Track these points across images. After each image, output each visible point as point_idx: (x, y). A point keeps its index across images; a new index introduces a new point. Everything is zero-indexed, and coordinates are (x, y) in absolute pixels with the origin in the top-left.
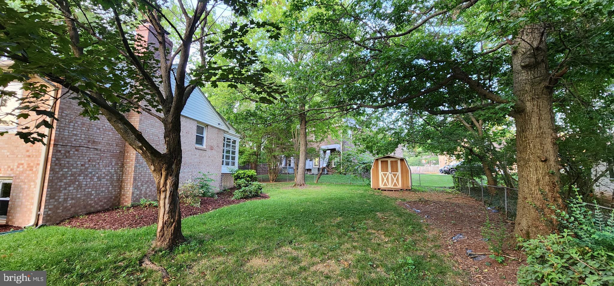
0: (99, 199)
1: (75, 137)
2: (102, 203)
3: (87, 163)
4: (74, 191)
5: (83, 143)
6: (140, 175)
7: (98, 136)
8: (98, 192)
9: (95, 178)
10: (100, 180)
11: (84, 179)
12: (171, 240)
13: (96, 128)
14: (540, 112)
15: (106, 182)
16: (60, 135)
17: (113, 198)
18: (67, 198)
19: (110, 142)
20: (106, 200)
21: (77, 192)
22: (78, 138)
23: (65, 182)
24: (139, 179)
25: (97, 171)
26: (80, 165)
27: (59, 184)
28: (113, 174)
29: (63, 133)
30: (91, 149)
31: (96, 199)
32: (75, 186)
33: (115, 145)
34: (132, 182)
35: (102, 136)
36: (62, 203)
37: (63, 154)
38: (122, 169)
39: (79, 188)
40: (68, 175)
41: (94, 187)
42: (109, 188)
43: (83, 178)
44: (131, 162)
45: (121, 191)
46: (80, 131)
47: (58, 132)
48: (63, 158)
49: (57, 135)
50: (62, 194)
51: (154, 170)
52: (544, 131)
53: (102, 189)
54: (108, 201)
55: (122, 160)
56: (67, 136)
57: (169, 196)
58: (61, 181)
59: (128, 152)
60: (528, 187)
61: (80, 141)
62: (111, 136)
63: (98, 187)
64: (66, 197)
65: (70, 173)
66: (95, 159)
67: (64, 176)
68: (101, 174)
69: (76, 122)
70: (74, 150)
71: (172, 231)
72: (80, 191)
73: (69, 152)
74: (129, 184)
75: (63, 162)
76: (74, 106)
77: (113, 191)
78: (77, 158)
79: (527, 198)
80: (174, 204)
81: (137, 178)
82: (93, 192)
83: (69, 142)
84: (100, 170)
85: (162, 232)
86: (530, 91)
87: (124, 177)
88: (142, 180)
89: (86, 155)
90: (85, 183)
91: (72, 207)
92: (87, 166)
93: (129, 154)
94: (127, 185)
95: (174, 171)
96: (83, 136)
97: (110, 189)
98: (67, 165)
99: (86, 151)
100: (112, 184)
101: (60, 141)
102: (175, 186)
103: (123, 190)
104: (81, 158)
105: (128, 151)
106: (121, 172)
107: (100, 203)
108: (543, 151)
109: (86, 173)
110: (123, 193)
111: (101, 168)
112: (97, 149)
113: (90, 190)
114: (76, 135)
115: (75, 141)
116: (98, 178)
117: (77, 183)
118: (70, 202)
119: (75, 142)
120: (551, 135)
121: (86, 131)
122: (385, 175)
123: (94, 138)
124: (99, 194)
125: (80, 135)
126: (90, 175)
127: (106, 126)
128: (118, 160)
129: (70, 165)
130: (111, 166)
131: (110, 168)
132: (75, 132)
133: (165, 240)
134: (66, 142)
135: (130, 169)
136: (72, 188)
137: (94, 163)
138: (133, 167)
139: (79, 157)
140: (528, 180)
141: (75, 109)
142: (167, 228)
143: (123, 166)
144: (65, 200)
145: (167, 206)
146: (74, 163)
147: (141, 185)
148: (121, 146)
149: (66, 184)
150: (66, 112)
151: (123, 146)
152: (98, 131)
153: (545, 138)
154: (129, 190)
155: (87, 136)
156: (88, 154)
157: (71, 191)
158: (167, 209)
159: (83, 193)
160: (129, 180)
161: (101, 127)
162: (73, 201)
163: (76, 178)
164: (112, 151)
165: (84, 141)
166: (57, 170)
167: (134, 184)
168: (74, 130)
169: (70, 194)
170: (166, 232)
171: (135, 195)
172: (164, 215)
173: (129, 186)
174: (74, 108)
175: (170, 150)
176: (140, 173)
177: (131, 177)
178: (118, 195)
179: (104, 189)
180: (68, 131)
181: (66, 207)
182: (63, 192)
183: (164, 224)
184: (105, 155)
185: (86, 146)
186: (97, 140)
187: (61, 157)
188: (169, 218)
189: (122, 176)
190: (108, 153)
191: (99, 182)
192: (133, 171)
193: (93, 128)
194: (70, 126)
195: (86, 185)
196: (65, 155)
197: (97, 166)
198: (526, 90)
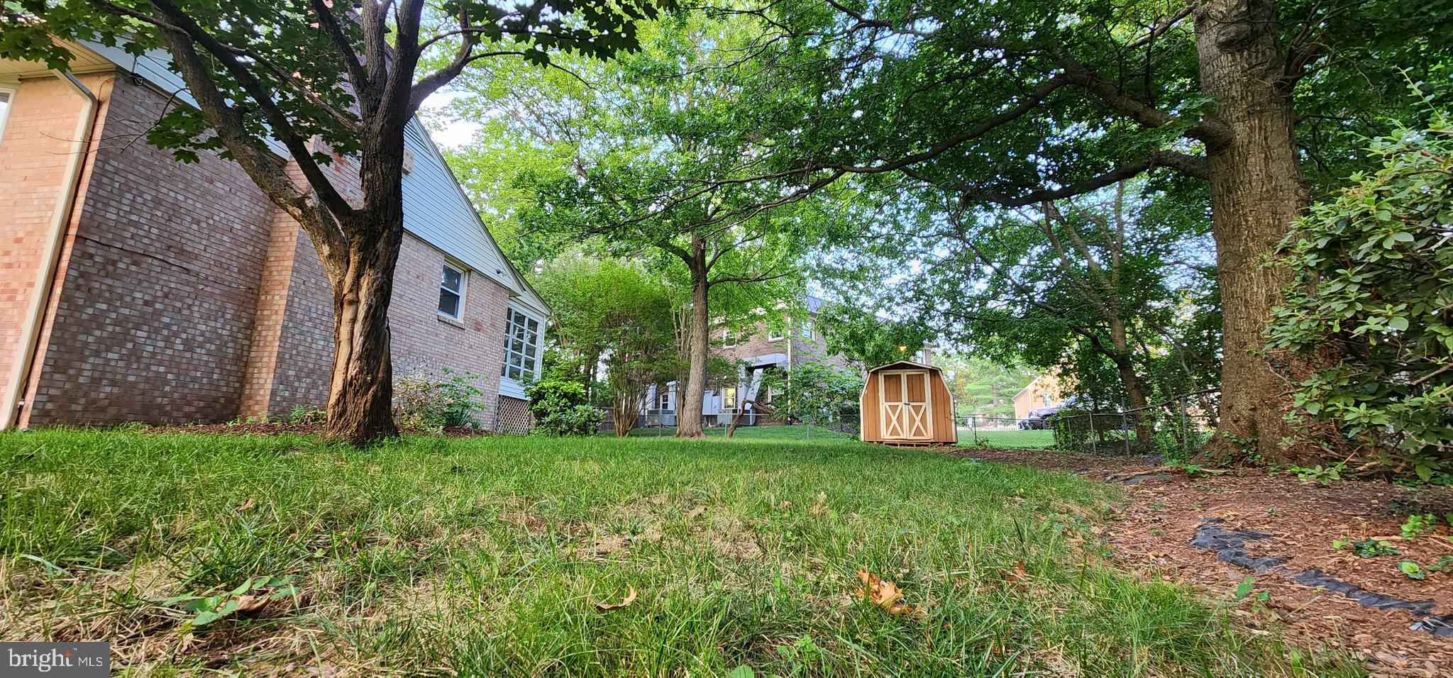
0: (184, 397)
1: (132, 229)
2: (193, 409)
3: (160, 300)
4: (121, 364)
5: (152, 249)
6: (294, 352)
7: (192, 238)
8: (182, 378)
9: (178, 341)
10: (191, 350)
11: (148, 338)
12: (362, 428)
13: (189, 219)
14: (1267, 143)
15: (205, 358)
16: (96, 217)
17: (222, 400)
18: (101, 379)
19: (224, 260)
20: (202, 404)
21: (128, 367)
22: (141, 233)
23: (97, 337)
24: (292, 362)
25: (185, 324)
26: (141, 302)
27: (82, 337)
28: (226, 343)
29: (102, 213)
30: (174, 268)
31: (176, 396)
32: (124, 351)
33: (236, 270)
34: (273, 364)
35: (204, 242)
36: (85, 388)
37: (98, 266)
38: (249, 332)
39: (133, 359)
40: (108, 321)
41: (173, 363)
42: (213, 373)
43: (145, 334)
44: (274, 317)
45: (242, 387)
46: (148, 216)
47: (90, 209)
48: (97, 274)
49: (88, 215)
50: (88, 367)
51: (330, 256)
52: (1279, 184)
53: (193, 374)
54: (209, 406)
55: (252, 311)
56: (112, 224)
57: (365, 318)
58: (89, 333)
59: (267, 293)
60: (1248, 318)
61: (146, 241)
62: (228, 245)
63: (184, 366)
64: (97, 375)
65: (114, 315)
66: (182, 293)
67: (98, 321)
68: (194, 336)
69: (141, 194)
70: (126, 260)
71: (368, 405)
72: (135, 366)
73: (114, 263)
74: (264, 370)
75: (97, 285)
76: (136, 153)
77: (222, 383)
78: (135, 282)
79: (1245, 344)
80: (377, 339)
81: (287, 356)
82: (170, 376)
83: (117, 237)
84: (191, 325)
85: (341, 405)
86: (1243, 98)
87: (253, 354)
88: (300, 364)
89: (158, 279)
90: (150, 349)
91: (110, 405)
92: (158, 306)
93: (269, 298)
94: (259, 373)
95: (381, 258)
96: (154, 231)
97: (215, 376)
98: (107, 294)
99: (159, 270)
100: (220, 364)
101: (93, 230)
102: (382, 295)
103: (248, 386)
104: (145, 284)
105: (267, 289)
106: (246, 338)
107: (187, 409)
108: (1279, 230)
109: (156, 324)
110: (247, 392)
111: (196, 321)
112: (188, 271)
113: (162, 369)
114: (136, 225)
115: (132, 238)
116: (185, 342)
117: (130, 345)
118: (108, 389)
119: (132, 243)
120: (1296, 193)
121: (163, 221)
122: (894, 408)
123: (183, 241)
124: (184, 385)
125: (146, 228)
126: (165, 332)
127: (216, 218)
128: (241, 308)
129: (114, 296)
130: (222, 320)
131: (219, 325)
132: (134, 218)
133: (347, 426)
134: (110, 236)
135: (271, 333)
136: (116, 356)
137: (178, 304)
138: (279, 327)
139: (140, 281)
140: (1246, 300)
141: (140, 162)
142: (355, 395)
143: (251, 325)
144: (95, 382)
145: (358, 341)
146: (125, 292)
147: (296, 376)
148: (252, 275)
149: (100, 340)
150: (116, 164)
151: (257, 277)
152: (195, 227)
153: (1282, 200)
154: (264, 382)
155: (166, 235)
156: (165, 278)
157: (113, 363)
158: (357, 349)
159: (144, 374)
160: (266, 359)
161: (203, 218)
162: (116, 390)
163: (127, 333)
164: (226, 283)
165: (157, 245)
166: (81, 302)
167: (279, 371)
168: (134, 211)
169: (108, 369)
170: (350, 407)
171: (278, 399)
172: (348, 364)
173: (264, 376)
174: (137, 158)
175: (373, 203)
176: (295, 347)
177: (271, 353)
178: (235, 396)
179: (199, 374)
180: (115, 211)
181: (94, 401)
182: (91, 360)
183: (347, 384)
184: (208, 289)
185: (160, 257)
186: (189, 249)
187: (93, 271)
188: (361, 371)
189: (249, 352)
190: (216, 285)
191: (188, 355)
192: (277, 338)
193: (183, 217)
194: (124, 201)
195: (154, 354)
196: (104, 268)
197: (185, 312)
198: (1233, 98)
